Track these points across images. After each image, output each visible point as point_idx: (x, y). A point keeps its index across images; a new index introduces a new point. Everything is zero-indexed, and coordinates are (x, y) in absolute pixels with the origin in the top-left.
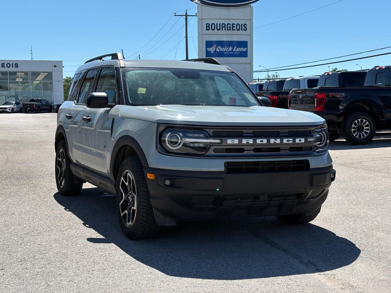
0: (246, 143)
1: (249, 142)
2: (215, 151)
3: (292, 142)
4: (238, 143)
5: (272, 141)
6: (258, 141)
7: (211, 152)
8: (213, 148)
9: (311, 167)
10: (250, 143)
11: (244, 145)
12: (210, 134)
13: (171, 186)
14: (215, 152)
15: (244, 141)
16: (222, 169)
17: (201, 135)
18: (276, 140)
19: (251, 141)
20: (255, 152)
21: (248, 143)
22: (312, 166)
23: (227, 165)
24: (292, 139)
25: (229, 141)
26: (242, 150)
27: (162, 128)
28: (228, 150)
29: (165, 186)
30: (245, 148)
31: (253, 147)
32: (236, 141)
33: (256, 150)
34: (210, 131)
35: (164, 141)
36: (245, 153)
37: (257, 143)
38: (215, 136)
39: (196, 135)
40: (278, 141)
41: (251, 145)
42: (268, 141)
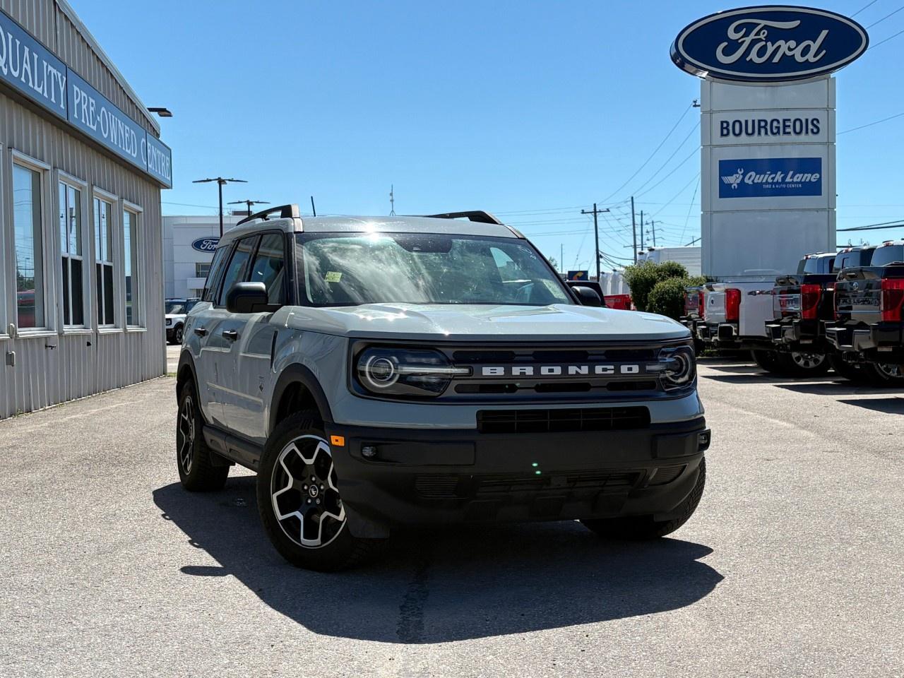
0: (519, 374)
1: (525, 373)
2: (458, 389)
3: (612, 372)
4: (503, 373)
5: (572, 370)
6: (545, 370)
7: (451, 392)
8: (454, 383)
9: (653, 421)
10: (527, 374)
11: (516, 378)
12: (450, 358)
13: (375, 458)
14: (458, 392)
15: (516, 371)
16: (474, 425)
17: (433, 360)
18: (580, 368)
19: (529, 371)
20: (538, 391)
21: (523, 374)
22: (655, 419)
23: (482, 416)
24: (612, 367)
25: (487, 371)
26: (513, 388)
27: (357, 348)
28: (484, 388)
29: (363, 458)
30: (518, 383)
31: (533, 383)
32: (500, 371)
33: (539, 388)
34: (449, 352)
35: (363, 373)
36: (519, 393)
37: (542, 373)
38: (457, 361)
39: (424, 360)
40: (584, 370)
41: (529, 377)
42: (565, 370)
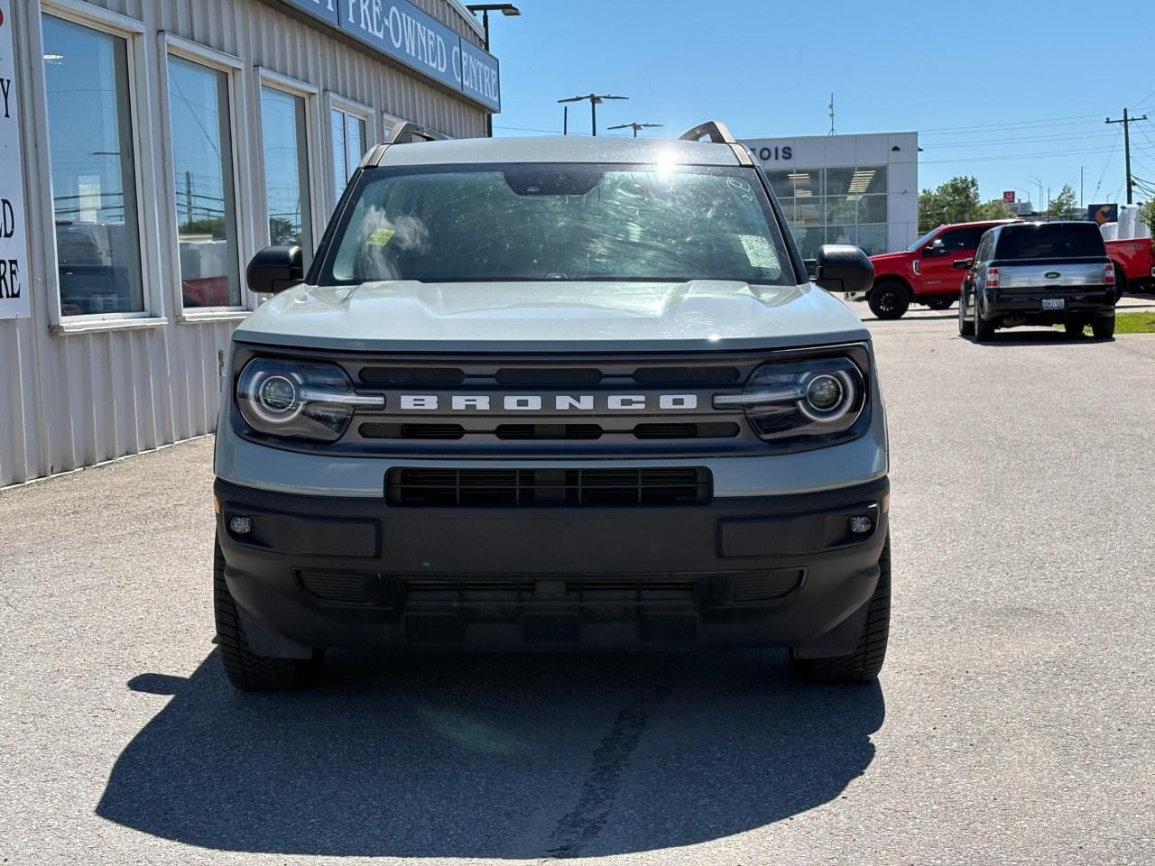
0: (464, 408)
1: (475, 406)
2: (363, 431)
3: (642, 406)
4: (435, 407)
5: (563, 402)
6: (511, 402)
7: (352, 435)
8: (358, 421)
9: (717, 493)
10: (478, 408)
11: (459, 415)
12: (354, 380)
13: (249, 536)
14: (363, 437)
15: (459, 402)
16: (377, 491)
18: (577, 400)
19: (482, 403)
20: (501, 437)
21: (471, 407)
22: (719, 491)
24: (642, 398)
25: (407, 402)
26: (456, 431)
27: (242, 358)
28: (410, 431)
29: (229, 535)
30: (466, 424)
31: (493, 424)
32: (430, 402)
33: (503, 432)
34: (354, 368)
35: (245, 396)
36: (469, 440)
37: (506, 407)
38: (365, 383)
40: (586, 402)
41: (484, 415)
42: (549, 403)
